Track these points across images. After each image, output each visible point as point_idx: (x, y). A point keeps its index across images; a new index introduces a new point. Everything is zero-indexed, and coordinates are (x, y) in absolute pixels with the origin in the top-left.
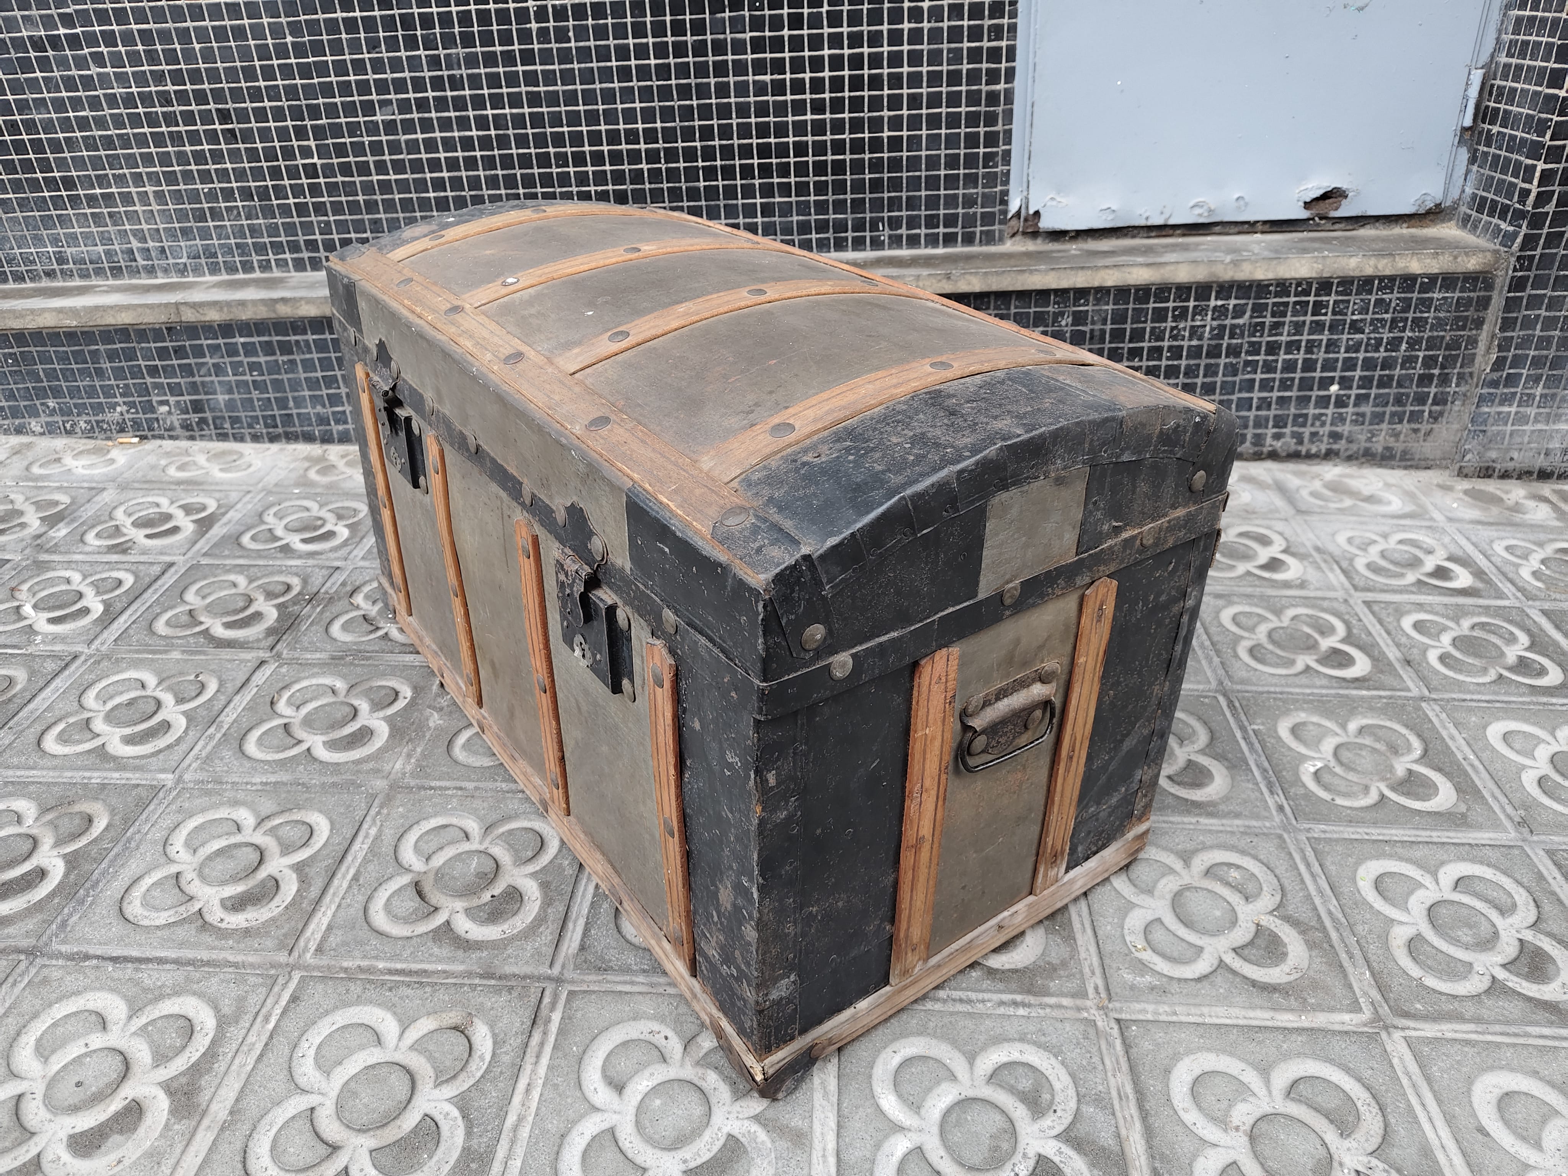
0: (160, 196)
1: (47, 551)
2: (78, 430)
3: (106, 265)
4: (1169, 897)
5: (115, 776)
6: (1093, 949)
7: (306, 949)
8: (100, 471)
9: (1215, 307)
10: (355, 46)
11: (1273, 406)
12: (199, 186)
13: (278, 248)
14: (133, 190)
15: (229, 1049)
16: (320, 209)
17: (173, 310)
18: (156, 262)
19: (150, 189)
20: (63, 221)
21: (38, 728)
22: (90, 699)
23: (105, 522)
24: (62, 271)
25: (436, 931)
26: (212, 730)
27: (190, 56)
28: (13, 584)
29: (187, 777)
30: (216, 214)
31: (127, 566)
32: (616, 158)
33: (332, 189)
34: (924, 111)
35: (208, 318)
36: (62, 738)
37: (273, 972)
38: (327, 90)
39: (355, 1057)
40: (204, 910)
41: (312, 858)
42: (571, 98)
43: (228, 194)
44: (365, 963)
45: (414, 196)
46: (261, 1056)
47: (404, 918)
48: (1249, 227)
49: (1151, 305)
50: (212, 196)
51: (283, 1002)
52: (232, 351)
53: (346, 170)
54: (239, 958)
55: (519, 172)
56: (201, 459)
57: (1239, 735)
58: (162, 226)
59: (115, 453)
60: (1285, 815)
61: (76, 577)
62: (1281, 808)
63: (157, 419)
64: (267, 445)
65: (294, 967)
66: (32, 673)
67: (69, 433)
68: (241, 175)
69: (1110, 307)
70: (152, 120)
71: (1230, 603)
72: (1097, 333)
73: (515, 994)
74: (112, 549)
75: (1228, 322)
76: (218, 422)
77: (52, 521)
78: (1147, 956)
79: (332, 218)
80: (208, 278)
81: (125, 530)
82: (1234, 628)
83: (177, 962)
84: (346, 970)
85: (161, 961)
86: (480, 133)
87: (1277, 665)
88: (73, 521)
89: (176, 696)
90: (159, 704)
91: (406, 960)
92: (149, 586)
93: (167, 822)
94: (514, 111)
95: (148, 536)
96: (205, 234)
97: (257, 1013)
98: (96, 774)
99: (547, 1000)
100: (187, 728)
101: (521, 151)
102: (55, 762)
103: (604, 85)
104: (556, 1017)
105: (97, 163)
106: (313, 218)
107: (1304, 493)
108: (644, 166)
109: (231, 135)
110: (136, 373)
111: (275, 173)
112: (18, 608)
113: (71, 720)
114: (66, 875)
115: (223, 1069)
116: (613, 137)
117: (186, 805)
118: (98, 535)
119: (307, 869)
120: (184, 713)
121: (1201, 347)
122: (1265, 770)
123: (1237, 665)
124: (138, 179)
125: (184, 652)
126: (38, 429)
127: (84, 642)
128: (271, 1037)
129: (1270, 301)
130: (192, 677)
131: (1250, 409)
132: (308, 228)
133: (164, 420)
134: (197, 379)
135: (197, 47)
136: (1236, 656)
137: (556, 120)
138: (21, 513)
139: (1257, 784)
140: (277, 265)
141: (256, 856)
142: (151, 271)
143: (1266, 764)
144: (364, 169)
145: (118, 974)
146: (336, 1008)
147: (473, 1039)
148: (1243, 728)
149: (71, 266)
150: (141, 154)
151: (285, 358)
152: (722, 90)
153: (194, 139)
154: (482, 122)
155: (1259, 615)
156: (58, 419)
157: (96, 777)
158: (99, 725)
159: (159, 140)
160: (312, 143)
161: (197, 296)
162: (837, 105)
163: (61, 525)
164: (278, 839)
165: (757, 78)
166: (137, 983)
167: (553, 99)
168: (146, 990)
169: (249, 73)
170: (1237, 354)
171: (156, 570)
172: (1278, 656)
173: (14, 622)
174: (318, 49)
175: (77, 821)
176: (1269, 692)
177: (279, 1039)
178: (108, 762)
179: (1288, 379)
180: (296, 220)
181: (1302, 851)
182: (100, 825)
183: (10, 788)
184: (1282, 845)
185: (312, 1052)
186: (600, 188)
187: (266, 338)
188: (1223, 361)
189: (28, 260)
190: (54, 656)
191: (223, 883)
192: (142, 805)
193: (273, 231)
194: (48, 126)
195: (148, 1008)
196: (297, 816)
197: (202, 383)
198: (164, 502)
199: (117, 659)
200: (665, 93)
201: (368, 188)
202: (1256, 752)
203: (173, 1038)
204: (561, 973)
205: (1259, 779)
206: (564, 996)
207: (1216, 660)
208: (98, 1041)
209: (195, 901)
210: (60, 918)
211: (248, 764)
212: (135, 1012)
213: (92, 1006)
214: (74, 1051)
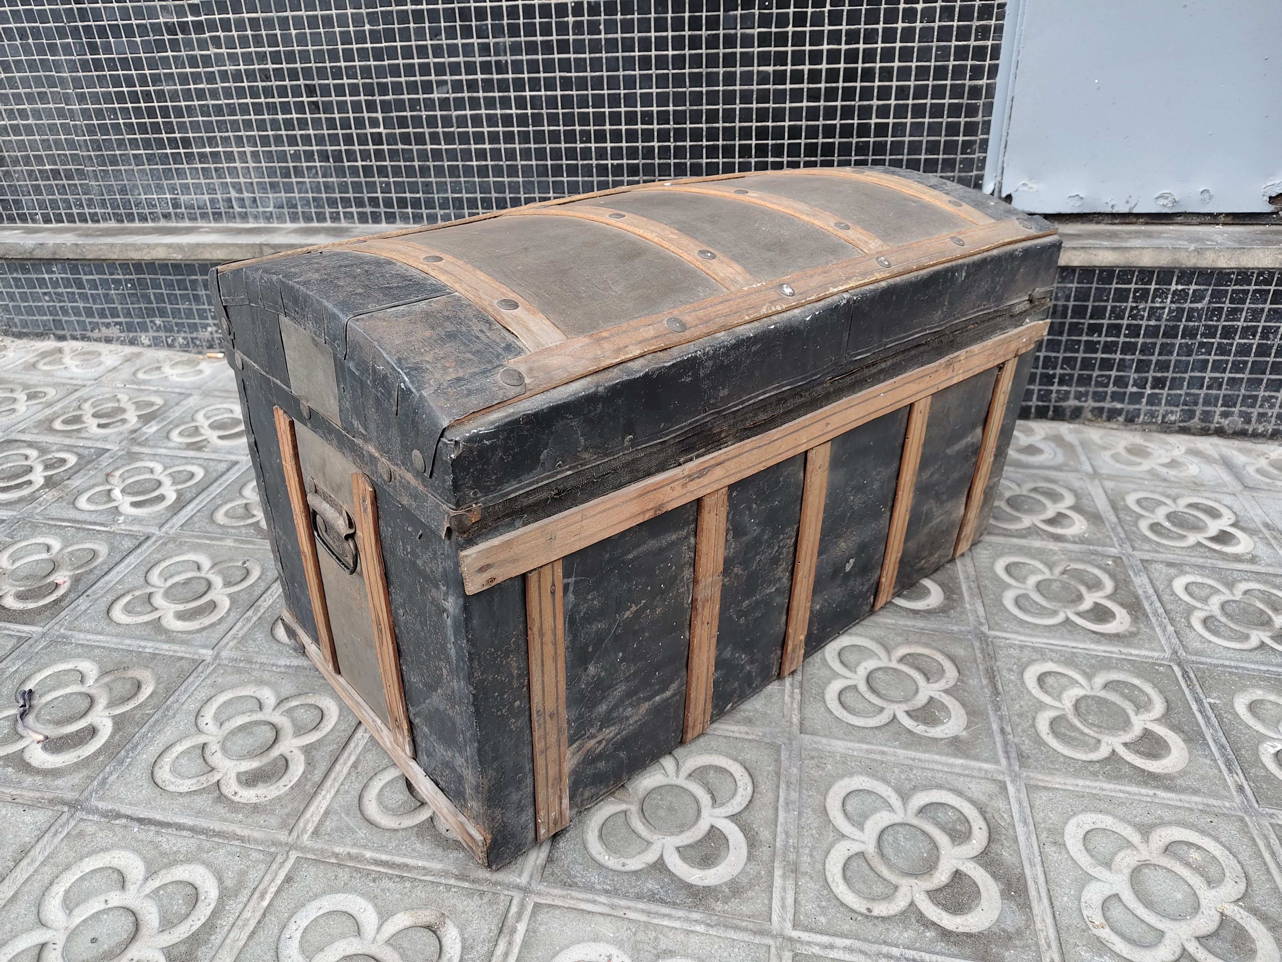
0: (255, 155)
1: (139, 444)
2: (177, 344)
3: (210, 211)
4: (1127, 872)
5: (165, 648)
6: (1049, 920)
7: (304, 830)
8: (189, 380)
9: (1175, 291)
10: (420, 34)
11: (1224, 386)
12: (287, 148)
13: (346, 202)
14: (235, 149)
15: (225, 922)
16: (382, 171)
17: (257, 250)
19: (248, 149)
20: (180, 173)
21: (110, 597)
22: (154, 576)
23: (188, 422)
24: (176, 214)
25: (419, 826)
26: (250, 613)
27: (287, 40)
28: (109, 470)
29: (224, 654)
30: (298, 172)
31: (200, 462)
32: (632, 136)
33: (394, 155)
34: (910, 102)
36: (128, 610)
37: (273, 850)
38: (395, 71)
39: (335, 945)
40: (222, 782)
41: (320, 742)
42: (597, 83)
43: (309, 156)
44: (354, 851)
45: (460, 163)
46: (253, 933)
47: (393, 810)
48: (1211, 218)
49: (1114, 286)
50: (296, 157)
51: (279, 881)
53: (405, 139)
54: (246, 832)
55: (548, 146)
57: (1194, 707)
58: (255, 180)
59: (203, 366)
60: (1246, 797)
61: (158, 468)
62: (1241, 789)
65: (292, 847)
66: (112, 549)
67: (170, 346)
68: (320, 140)
69: (1074, 285)
70: (254, 93)
71: (1183, 573)
72: (1060, 309)
73: (485, 900)
74: (190, 446)
75: (1187, 305)
77: (146, 419)
78: (1106, 933)
79: (392, 180)
80: (289, 225)
81: (202, 431)
82: (1186, 598)
83: (192, 829)
84: (336, 855)
85: (180, 827)
86: (519, 111)
87: (1230, 639)
88: (163, 420)
89: (224, 579)
90: (210, 585)
91: (390, 853)
92: (216, 480)
93: (202, 695)
94: (549, 93)
95: (221, 437)
96: (289, 188)
97: (255, 889)
98: (150, 644)
99: (514, 909)
100: (229, 610)
101: (552, 128)
102: (118, 630)
103: (627, 73)
104: (522, 927)
105: (208, 127)
106: (376, 179)
107: (1251, 470)
108: (656, 144)
109: (315, 107)
111: (348, 140)
112: (110, 491)
113: (137, 593)
114: (112, 736)
115: (218, 941)
116: (631, 118)
117: (220, 680)
118: (181, 434)
119: (314, 753)
120: (229, 595)
121: (1160, 326)
122: (1223, 747)
123: (1192, 635)
124: (239, 141)
125: (236, 540)
126: (147, 342)
127: (156, 525)
128: (264, 915)
129: (1230, 288)
130: (240, 564)
131: (1201, 387)
132: (371, 187)
135: (293, 32)
136: (1190, 626)
137: (583, 101)
138: (123, 411)
139: (1215, 760)
140: (345, 217)
141: (271, 735)
142: (244, 217)
143: (1224, 740)
144: (420, 138)
145: (142, 836)
146: (324, 893)
147: (444, 941)
148: (1198, 701)
149: (183, 210)
150: (243, 120)
152: (730, 79)
153: (286, 109)
154: (521, 103)
155: (1211, 587)
156: (162, 334)
157: (149, 647)
158: (159, 600)
159: (258, 108)
160: (380, 115)
161: (277, 239)
162: (831, 94)
163: (153, 423)
164: (293, 720)
165: (761, 68)
166: (157, 847)
167: (582, 84)
168: (163, 854)
169: (333, 55)
170: (1193, 336)
171: (223, 466)
172: (1232, 630)
173: (105, 503)
174: (390, 35)
175: (128, 686)
176: (1223, 666)
177: (271, 918)
178: (161, 634)
179: (1240, 362)
180: (363, 179)
181: (1266, 838)
182: (147, 691)
183: (80, 650)
184: (1244, 829)
185: (298, 935)
186: (615, 162)
188: (1178, 341)
189: (151, 204)
190: (131, 536)
191: (241, 758)
192: (184, 677)
193: (343, 188)
194: (174, 96)
195: (163, 872)
196: (311, 700)
198: (237, 408)
199: (181, 543)
200: (679, 80)
201: (423, 155)
202: (1213, 726)
203: (179, 905)
204: (529, 883)
205: (1217, 755)
206: (530, 908)
207: (1170, 629)
208: (116, 899)
209: (215, 772)
210: (101, 776)
211: (275, 647)
212: (151, 874)
213: (115, 863)
214: (95, 906)
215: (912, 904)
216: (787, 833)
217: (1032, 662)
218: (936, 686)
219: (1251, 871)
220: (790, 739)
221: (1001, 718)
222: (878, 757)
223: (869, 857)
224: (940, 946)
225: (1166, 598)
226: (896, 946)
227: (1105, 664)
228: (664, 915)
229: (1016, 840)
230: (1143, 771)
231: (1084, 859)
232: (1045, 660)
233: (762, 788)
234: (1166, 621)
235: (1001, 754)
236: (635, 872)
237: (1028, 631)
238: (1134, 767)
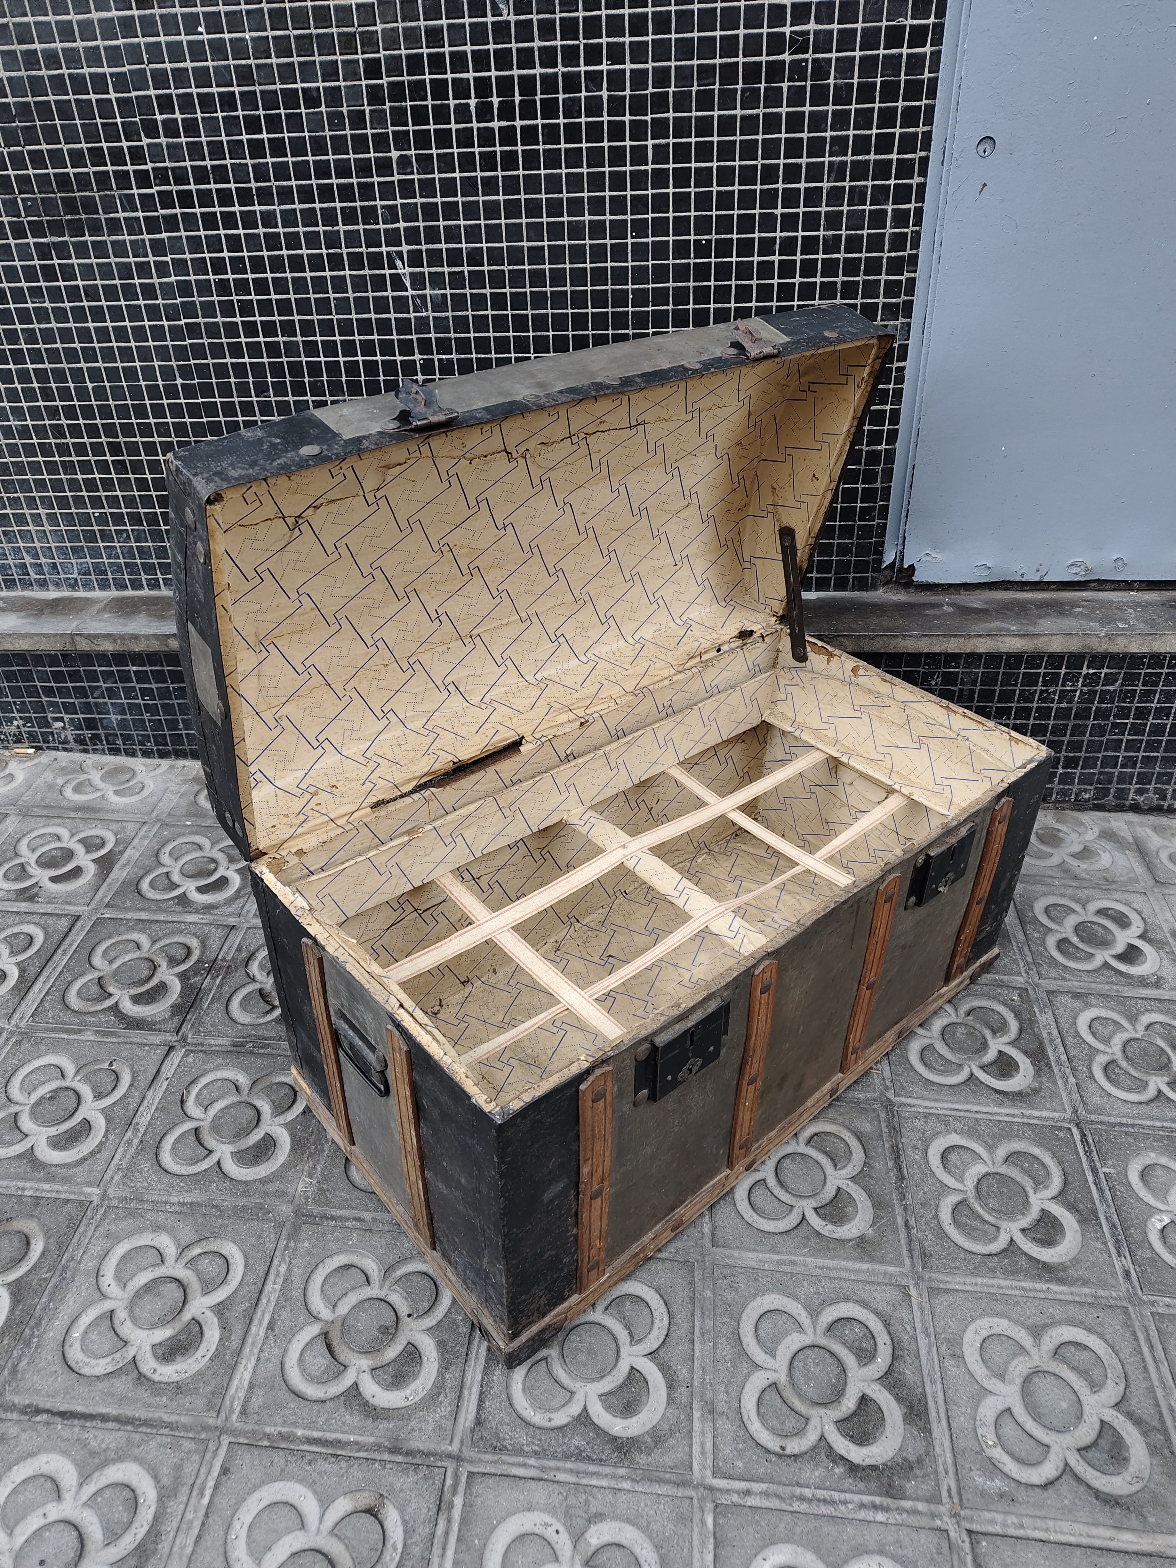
0: (52, 518)
4: (1019, 1381)
5: (46, 1188)
6: (947, 1443)
7: (231, 1411)
9: (1087, 675)
10: (243, 390)
11: (1139, 765)
12: (90, 511)
14: (27, 511)
15: (169, 1527)
17: (68, 640)
18: (48, 576)
19: (42, 512)
22: (15, 1090)
23: (11, 859)
25: (346, 1394)
26: (129, 1134)
27: (82, 394)
29: (111, 1192)
30: (106, 536)
31: (36, 918)
35: (102, 649)
37: (203, 1436)
39: (281, 1542)
40: (138, 1358)
41: (231, 1299)
43: (118, 519)
44: (284, 1430)
46: (199, 1537)
47: (317, 1377)
50: (102, 520)
51: (215, 1473)
52: (125, 677)
54: (173, 1418)
56: (96, 777)
57: (1090, 1179)
58: (53, 545)
59: (13, 767)
60: (1131, 1283)
62: (1127, 1274)
63: (52, 734)
64: (157, 761)
65: (222, 1431)
68: (130, 502)
69: (980, 671)
70: (46, 450)
71: (1088, 1005)
72: (966, 692)
73: (421, 1475)
74: (20, 895)
75: (1099, 688)
76: (111, 738)
78: (997, 1453)
80: (98, 594)
81: (30, 870)
83: (117, 1419)
84: (268, 1436)
85: (104, 1418)
87: (1129, 1090)
89: (94, 1090)
90: (79, 1098)
91: (322, 1428)
92: (59, 946)
93: (96, 1249)
95: (54, 879)
96: (95, 553)
97: (193, 1485)
98: (28, 1185)
99: (449, 1482)
100: (107, 1131)
104: (458, 1501)
107: (1164, 856)
109: (121, 467)
110: (33, 692)
114: (11, 1310)
115: (166, 1550)
117: (113, 1228)
118: (5, 876)
119: (227, 1313)
121: (1070, 709)
122: (1114, 1226)
123: (1092, 1087)
124: (31, 502)
125: (97, 1032)
127: (4, 1016)
128: (207, 1515)
129: (1142, 672)
130: (106, 1065)
131: (1115, 766)
133: (59, 734)
134: (91, 700)
135: (90, 386)
136: (1092, 1077)
139: (1105, 1243)
140: (165, 584)
141: (179, 1294)
142: (43, 584)
143: (1115, 1217)
145: (67, 1433)
146: (263, 1483)
147: (386, 1525)
148: (1094, 1171)
150: (34, 480)
151: (176, 686)
153: (86, 467)
155: (1115, 1022)
157: (29, 1188)
158: (26, 1123)
159: (52, 468)
164: (198, 1274)
166: (85, 1445)
168: (93, 1453)
169: (141, 412)
170: (1106, 717)
171: (64, 923)
172: (1131, 1077)
174: (207, 391)
175: (16, 1244)
176: (1121, 1124)
177: (214, 1518)
178: (38, 1170)
179: (1155, 741)
181: (1146, 1329)
182: (38, 1247)
184: (1127, 1324)
185: (243, 1534)
187: (158, 668)
188: (1091, 722)
191: (153, 1327)
192: (73, 1226)
195: (96, 1475)
196: (213, 1246)
197: (95, 703)
198: (64, 832)
199: (36, 1040)
202: (1106, 1201)
203: (120, 1513)
204: (460, 1450)
205: (1108, 1236)
206: (464, 1479)
207: (1072, 1080)
208: (54, 1512)
209: (128, 1347)
210: (10, 1362)
211: (165, 1179)
212: (84, 1478)
213: (46, 1469)
214: (34, 1522)
215: (822, 1438)
216: (703, 1368)
217: (937, 1134)
218: (843, 1172)
219: (1130, 1369)
220: (703, 1255)
221: (905, 1209)
222: (788, 1269)
223: (781, 1387)
224: (848, 1482)
225: (1070, 1040)
226: (809, 1487)
227: (1006, 1131)
228: (593, 1474)
229: (918, 1355)
230: (1038, 1261)
231: (979, 1371)
232: (948, 1132)
233: (678, 1318)
234: (1068, 1071)
235: (905, 1253)
236: (561, 1428)
237: (933, 1095)
238: (1031, 1258)
